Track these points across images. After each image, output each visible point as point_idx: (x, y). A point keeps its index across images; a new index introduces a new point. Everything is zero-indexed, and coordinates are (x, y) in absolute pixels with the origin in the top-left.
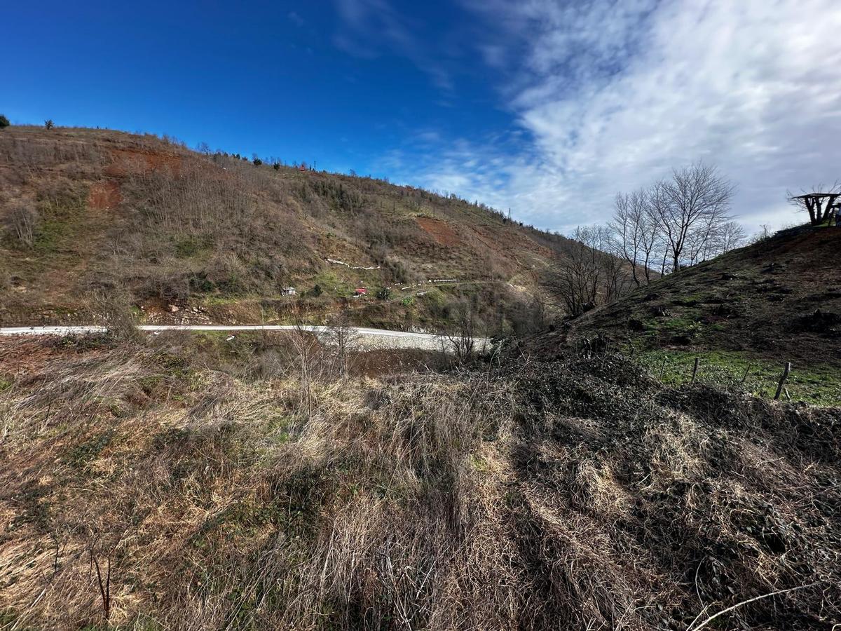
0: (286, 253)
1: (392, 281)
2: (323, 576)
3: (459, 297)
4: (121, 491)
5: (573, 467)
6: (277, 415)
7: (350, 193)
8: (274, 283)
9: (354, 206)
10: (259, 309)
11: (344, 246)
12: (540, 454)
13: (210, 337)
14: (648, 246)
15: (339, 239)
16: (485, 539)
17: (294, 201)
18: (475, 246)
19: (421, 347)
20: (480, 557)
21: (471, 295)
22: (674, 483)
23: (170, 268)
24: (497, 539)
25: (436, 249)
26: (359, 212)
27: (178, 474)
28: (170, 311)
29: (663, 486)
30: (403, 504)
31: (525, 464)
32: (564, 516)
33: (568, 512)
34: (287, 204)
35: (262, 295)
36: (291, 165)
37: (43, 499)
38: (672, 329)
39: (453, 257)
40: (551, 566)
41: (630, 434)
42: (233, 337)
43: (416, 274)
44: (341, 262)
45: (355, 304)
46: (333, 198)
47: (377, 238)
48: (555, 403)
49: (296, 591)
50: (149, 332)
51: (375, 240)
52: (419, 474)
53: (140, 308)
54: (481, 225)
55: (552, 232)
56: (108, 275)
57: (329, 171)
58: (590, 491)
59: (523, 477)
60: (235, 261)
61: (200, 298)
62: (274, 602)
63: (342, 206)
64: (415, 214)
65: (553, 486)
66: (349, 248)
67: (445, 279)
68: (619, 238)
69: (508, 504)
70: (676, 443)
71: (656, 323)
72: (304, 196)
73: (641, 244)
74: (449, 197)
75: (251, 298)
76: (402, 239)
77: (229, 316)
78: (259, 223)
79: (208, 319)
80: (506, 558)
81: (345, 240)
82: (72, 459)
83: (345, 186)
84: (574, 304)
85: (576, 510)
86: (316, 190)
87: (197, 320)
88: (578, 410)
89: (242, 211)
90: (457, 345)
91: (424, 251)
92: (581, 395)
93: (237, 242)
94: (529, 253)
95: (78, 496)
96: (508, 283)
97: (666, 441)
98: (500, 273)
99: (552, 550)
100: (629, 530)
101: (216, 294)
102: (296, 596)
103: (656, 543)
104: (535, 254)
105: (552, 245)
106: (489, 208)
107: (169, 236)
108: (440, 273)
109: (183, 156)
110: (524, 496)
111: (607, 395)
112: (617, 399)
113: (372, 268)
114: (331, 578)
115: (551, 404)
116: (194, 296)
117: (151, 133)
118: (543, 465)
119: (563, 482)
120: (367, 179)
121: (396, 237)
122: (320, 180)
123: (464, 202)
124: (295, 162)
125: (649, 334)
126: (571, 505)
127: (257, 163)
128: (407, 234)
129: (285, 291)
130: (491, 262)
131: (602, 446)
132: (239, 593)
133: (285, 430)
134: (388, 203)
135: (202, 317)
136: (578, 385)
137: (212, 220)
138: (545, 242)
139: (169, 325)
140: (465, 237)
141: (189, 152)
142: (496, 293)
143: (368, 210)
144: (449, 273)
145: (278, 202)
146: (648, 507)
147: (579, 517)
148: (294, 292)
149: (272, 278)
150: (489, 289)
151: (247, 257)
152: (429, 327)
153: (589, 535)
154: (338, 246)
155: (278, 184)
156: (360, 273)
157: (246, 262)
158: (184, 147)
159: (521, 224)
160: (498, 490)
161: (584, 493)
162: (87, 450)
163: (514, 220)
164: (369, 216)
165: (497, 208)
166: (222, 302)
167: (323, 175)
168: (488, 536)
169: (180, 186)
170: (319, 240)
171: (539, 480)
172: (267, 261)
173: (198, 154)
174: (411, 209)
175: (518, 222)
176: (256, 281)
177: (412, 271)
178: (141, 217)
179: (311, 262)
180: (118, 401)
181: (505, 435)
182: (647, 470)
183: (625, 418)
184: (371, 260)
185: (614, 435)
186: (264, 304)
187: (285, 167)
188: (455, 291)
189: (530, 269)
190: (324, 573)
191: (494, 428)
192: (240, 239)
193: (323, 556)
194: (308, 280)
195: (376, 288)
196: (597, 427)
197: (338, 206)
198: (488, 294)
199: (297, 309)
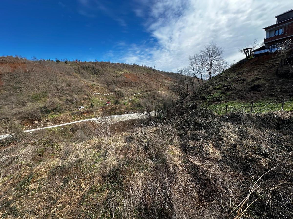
0: (77, 94)
1: (119, 97)
2: (131, 202)
3: (143, 99)
4: (44, 194)
5: (201, 146)
6: (94, 152)
7: (97, 68)
8: (74, 106)
9: (99, 73)
10: (70, 116)
11: (99, 88)
12: (190, 145)
13: (53, 130)
14: (201, 72)
15: (96, 85)
16: (181, 176)
17: (76, 74)
18: (145, 80)
19: (133, 118)
20: (181, 181)
21: (147, 98)
22: (232, 144)
23: (30, 107)
24: (185, 175)
25: (132, 83)
26: (102, 74)
27: (65, 182)
28: (35, 123)
29: (229, 146)
30: (151, 172)
31: (186, 149)
32: (202, 162)
33: (203, 161)
34: (74, 76)
35: (71, 111)
36: (71, 61)
37: (12, 205)
38: (215, 97)
39: (138, 85)
40: (204, 179)
41: (215, 132)
42: (63, 128)
43: (127, 93)
44: (99, 94)
45: (107, 108)
46: (91, 71)
47: (110, 83)
48: (189, 128)
49: (124, 209)
50: (27, 133)
51: (110, 84)
52: (153, 160)
53: (21, 125)
54: (146, 73)
55: (170, 72)
56: (4, 114)
57: (87, 61)
58: (208, 152)
59: (186, 153)
60: (57, 100)
61: (46, 116)
62: (117, 216)
63: (95, 73)
64: (122, 72)
65: (196, 154)
66: (101, 88)
67: (137, 93)
68: (192, 71)
69: (184, 163)
70: (229, 132)
71: (210, 96)
72: (79, 72)
73: (199, 71)
74: (133, 65)
75: (67, 113)
76: (119, 82)
77: (59, 121)
78: (64, 84)
79: (51, 123)
80: (189, 180)
81: (99, 85)
82: (20, 187)
83: (94, 66)
84: (182, 94)
85: (205, 159)
86: (84, 69)
87: (46, 124)
88: (196, 128)
89: (56, 81)
90: (146, 115)
91: (128, 85)
92: (196, 123)
93: (57, 93)
94: (163, 80)
95: (26, 200)
96: (158, 91)
97: (226, 132)
98: (155, 88)
99: (203, 174)
100: (223, 161)
101: (52, 114)
102: (125, 211)
103: (232, 163)
104: (165, 80)
105: (170, 76)
106: (147, 67)
107: (28, 95)
108: (135, 92)
109: (25, 63)
110: (189, 159)
111: (204, 122)
112: (208, 122)
113: (110, 94)
114: (134, 202)
115: (188, 128)
116: (43, 116)
117: (10, 56)
118: (191, 148)
119: (200, 152)
120: (102, 62)
121: (117, 81)
122: (84, 65)
123: (139, 66)
124: (73, 59)
125: (208, 100)
126: (204, 158)
127: (58, 61)
128: (121, 80)
129: (80, 108)
130: (152, 85)
131: (208, 138)
132: (103, 216)
133: (99, 157)
134: (112, 70)
135: (48, 123)
136: (194, 121)
137: (44, 86)
138: (168, 75)
139: (35, 128)
140: (141, 78)
141: (28, 61)
142: (155, 96)
143: (105, 73)
144: (139, 91)
145: (70, 75)
146: (227, 153)
147: (207, 162)
148: (83, 107)
149: (73, 104)
150: (153, 94)
151: (62, 98)
152: (135, 111)
153: (212, 166)
154: (96, 88)
155: (68, 68)
156: (106, 96)
157: (62, 99)
158: (26, 60)
159: (159, 71)
160: (180, 159)
161: (207, 154)
162: (25, 182)
163: (156, 69)
164: (105, 75)
165: (150, 66)
166: (55, 116)
167: (85, 63)
168: (182, 174)
169: (28, 75)
170: (89, 87)
171: (192, 153)
172: (70, 98)
173: (33, 61)
174: (120, 71)
175: (158, 70)
176: (68, 106)
177: (125, 92)
178: (13, 89)
179: (87, 96)
180: (29, 162)
181: (176, 141)
182: (223, 142)
183: (212, 128)
184: (110, 91)
185: (210, 134)
186: (73, 114)
187: (70, 62)
188: (141, 97)
189: (165, 85)
190: (131, 201)
191: (172, 140)
192: (57, 91)
193: (129, 195)
194: (88, 102)
195: (113, 101)
196: (204, 132)
197: (93, 74)
198: (153, 96)
199: (86, 114)
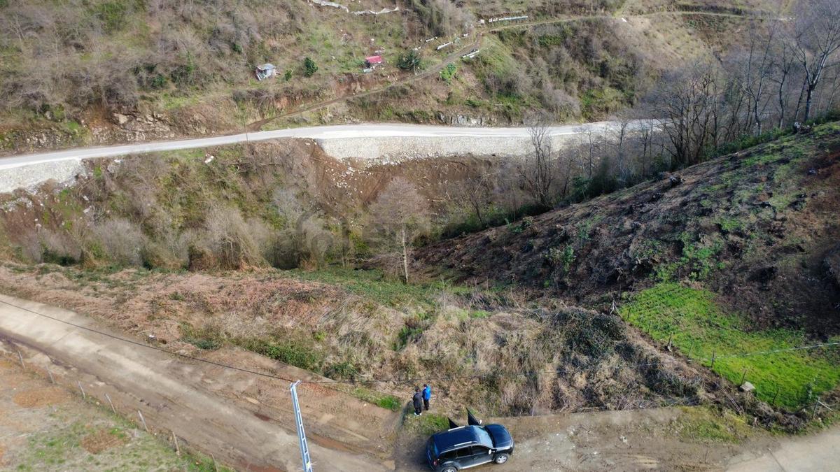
1: (422, 34)
8: (243, 61)
10: (231, 106)
13: (183, 160)
28: (117, 122)
35: (232, 83)
42: (212, 157)
44: (333, 4)
45: (367, 84)
53: (79, 123)
61: (151, 100)
67: (508, 15)
75: (217, 90)
77: (195, 123)
79: (168, 129)
87: (154, 131)
96: (618, 16)
101: (169, 92)
116: (143, 98)
129: (261, 72)
135: (161, 127)
144: (515, 6)
148: (275, 72)
149: (240, 52)
152: (484, 115)
156: (367, 23)
166: (182, 102)
179: (292, 16)
186: (238, 98)
188: (525, 39)
194: (290, 46)
195: (395, 50)
198: (582, 42)
199: (284, 101)
